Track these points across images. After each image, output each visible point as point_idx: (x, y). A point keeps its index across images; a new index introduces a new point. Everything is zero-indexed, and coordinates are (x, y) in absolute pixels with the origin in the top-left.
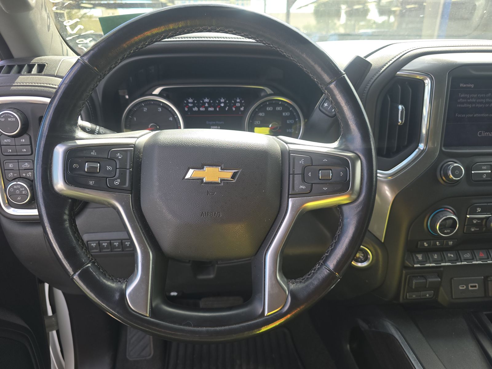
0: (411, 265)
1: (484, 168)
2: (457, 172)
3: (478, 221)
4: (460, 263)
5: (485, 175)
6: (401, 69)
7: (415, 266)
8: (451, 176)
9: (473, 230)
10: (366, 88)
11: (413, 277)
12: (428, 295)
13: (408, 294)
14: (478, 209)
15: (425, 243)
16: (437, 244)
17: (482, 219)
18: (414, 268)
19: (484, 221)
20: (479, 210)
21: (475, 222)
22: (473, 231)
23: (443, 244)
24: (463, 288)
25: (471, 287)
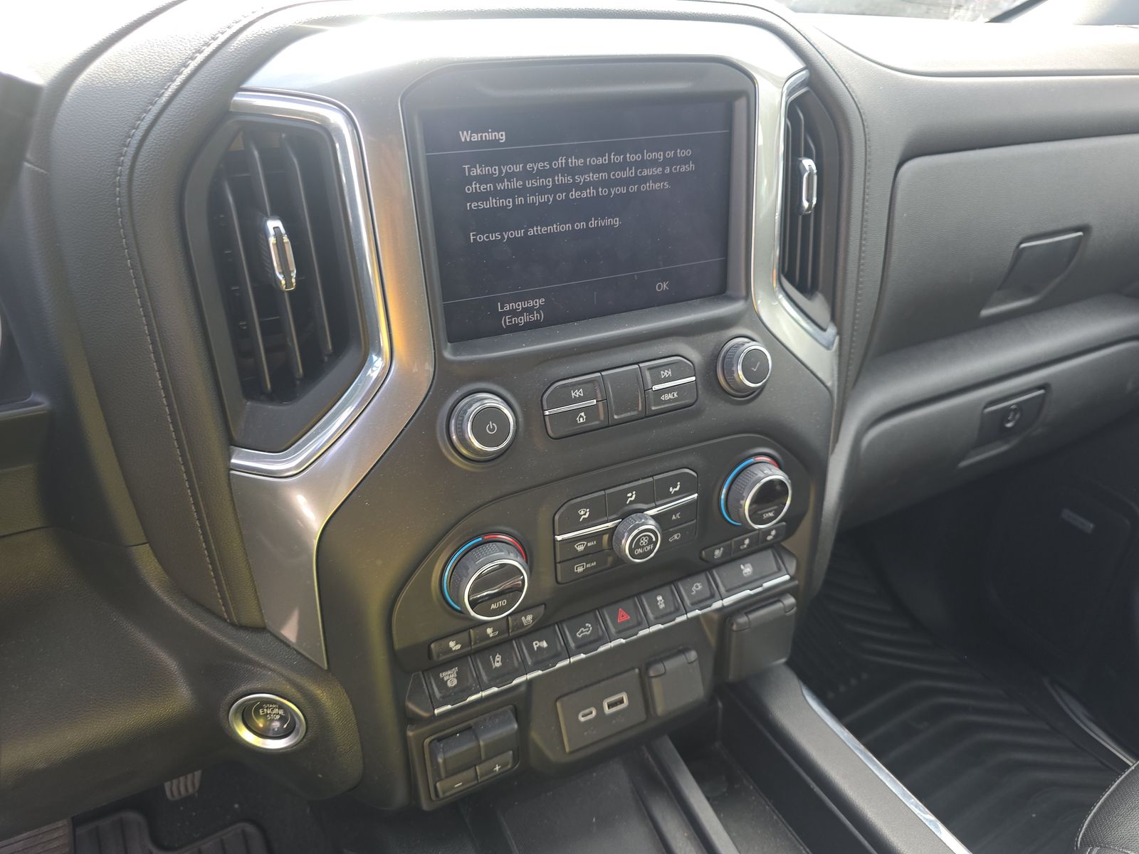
0: (425, 714)
1: (577, 393)
2: (491, 427)
3: (589, 544)
4: (566, 662)
5: (583, 414)
6: (245, 86)
7: (437, 711)
8: (477, 444)
9: (580, 570)
10: (122, 164)
11: (439, 740)
12: (497, 768)
13: (438, 784)
14: (582, 513)
15: (452, 644)
16: (488, 635)
17: (598, 536)
18: (434, 718)
19: (606, 537)
20: (584, 513)
21: (580, 548)
22: (581, 573)
23: (508, 629)
24: (589, 717)
25: (609, 708)
